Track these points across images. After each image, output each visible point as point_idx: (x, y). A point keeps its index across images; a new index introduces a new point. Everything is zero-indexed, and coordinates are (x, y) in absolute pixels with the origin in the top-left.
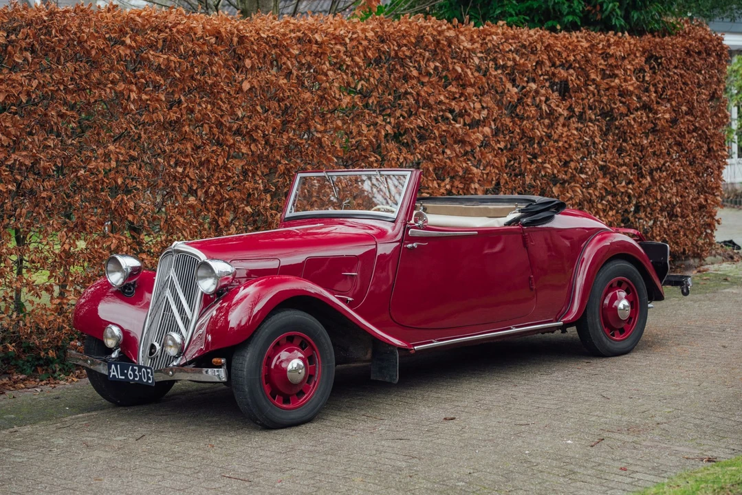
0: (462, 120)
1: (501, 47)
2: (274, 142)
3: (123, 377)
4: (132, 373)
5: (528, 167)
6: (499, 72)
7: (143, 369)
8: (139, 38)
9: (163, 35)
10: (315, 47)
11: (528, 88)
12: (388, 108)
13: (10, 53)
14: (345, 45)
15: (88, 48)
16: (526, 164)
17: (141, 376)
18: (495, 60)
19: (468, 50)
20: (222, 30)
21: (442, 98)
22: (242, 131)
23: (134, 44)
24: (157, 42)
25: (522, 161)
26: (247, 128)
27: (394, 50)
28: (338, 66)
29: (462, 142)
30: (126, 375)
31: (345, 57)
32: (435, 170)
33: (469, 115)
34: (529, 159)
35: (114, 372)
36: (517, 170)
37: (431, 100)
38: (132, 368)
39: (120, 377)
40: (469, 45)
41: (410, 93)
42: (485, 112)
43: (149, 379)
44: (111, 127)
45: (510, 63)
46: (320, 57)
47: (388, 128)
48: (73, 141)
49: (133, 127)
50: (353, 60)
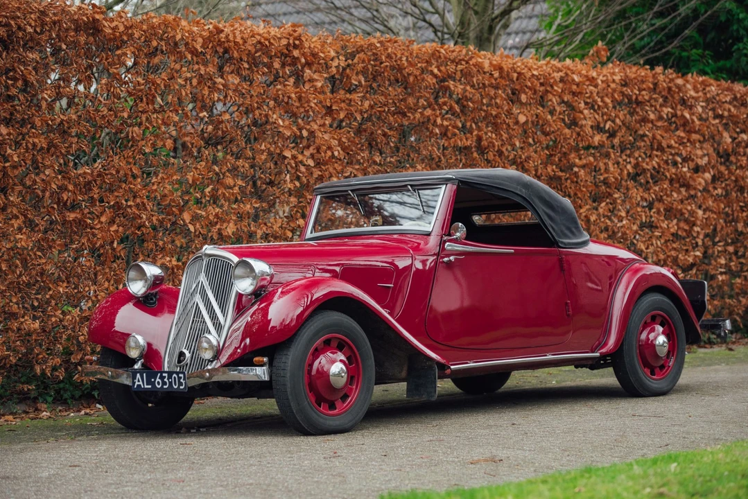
0: (686, 165)
1: (718, 98)
2: (541, 174)
3: (150, 387)
4: (160, 381)
5: (740, 215)
6: (717, 121)
7: (175, 375)
8: (443, 68)
9: (460, 67)
10: (574, 87)
11: (740, 139)
12: (628, 148)
13: (348, 76)
14: (596, 86)
15: (406, 75)
16: (738, 212)
17: (171, 383)
18: (713, 110)
19: (693, 98)
20: (505, 67)
21: (673, 142)
22: (517, 161)
23: (439, 74)
24: (455, 73)
25: (734, 209)
26: (521, 158)
27: (635, 94)
28: (591, 106)
29: (688, 186)
30: (153, 384)
31: (597, 98)
32: (665, 209)
33: (693, 160)
34: (741, 207)
35: (139, 381)
36: (731, 217)
37: (664, 144)
38: (161, 375)
39: (146, 386)
40: (692, 93)
41: (647, 136)
42: (706, 159)
43: (180, 384)
44: (419, 148)
45: (726, 114)
46: (577, 96)
47: (629, 167)
48: (392, 159)
49: (436, 149)
50: (602, 101)
